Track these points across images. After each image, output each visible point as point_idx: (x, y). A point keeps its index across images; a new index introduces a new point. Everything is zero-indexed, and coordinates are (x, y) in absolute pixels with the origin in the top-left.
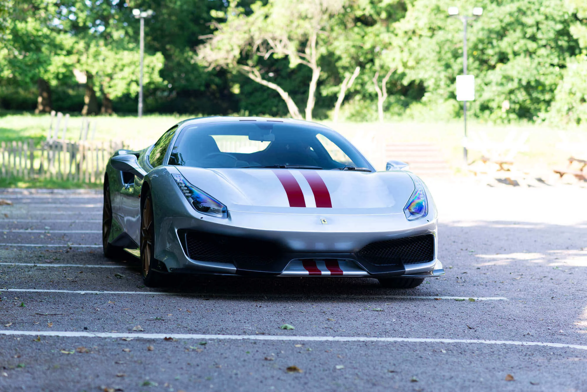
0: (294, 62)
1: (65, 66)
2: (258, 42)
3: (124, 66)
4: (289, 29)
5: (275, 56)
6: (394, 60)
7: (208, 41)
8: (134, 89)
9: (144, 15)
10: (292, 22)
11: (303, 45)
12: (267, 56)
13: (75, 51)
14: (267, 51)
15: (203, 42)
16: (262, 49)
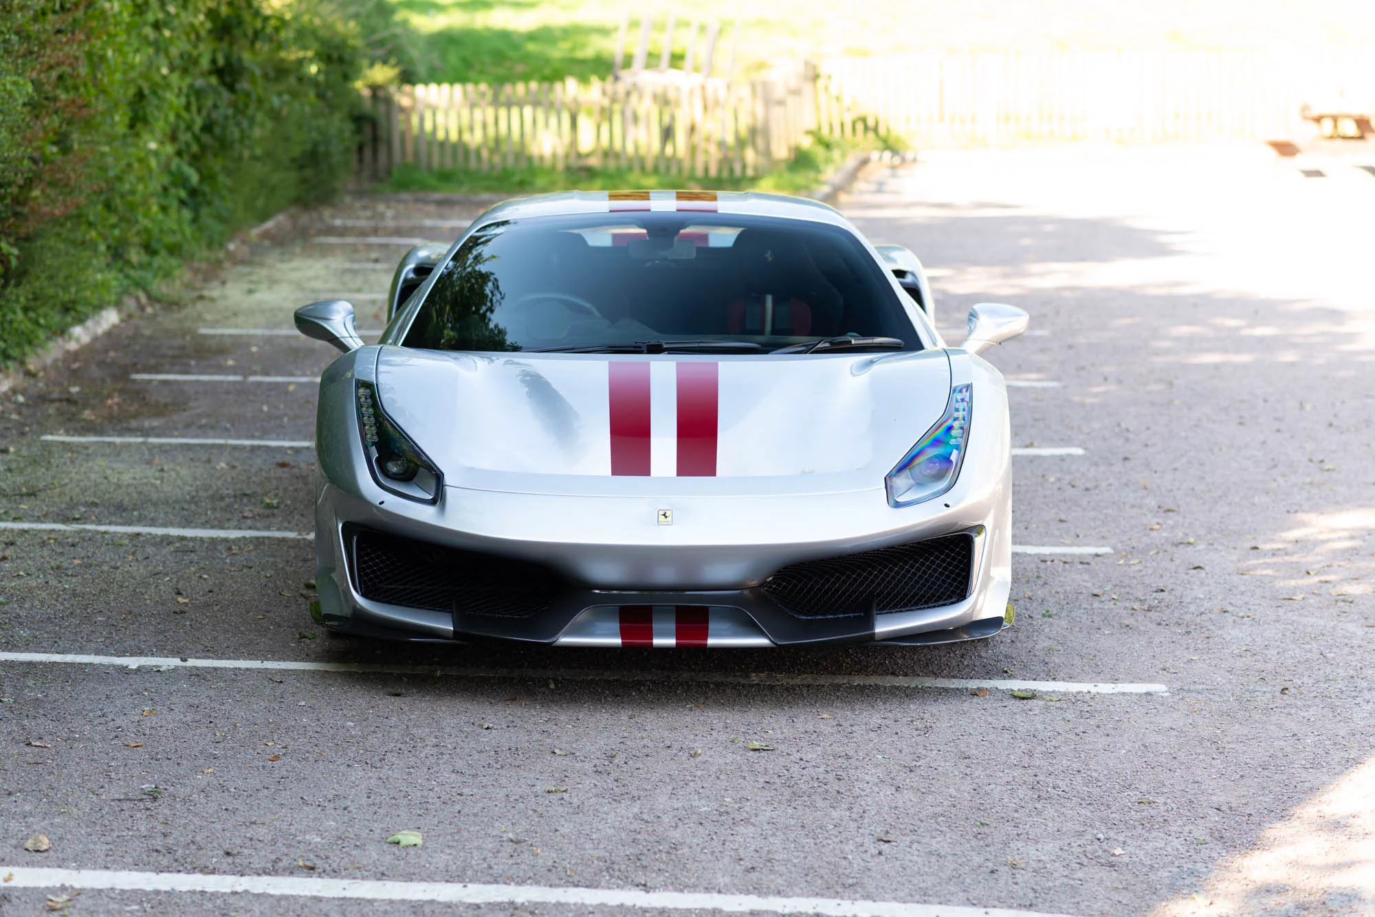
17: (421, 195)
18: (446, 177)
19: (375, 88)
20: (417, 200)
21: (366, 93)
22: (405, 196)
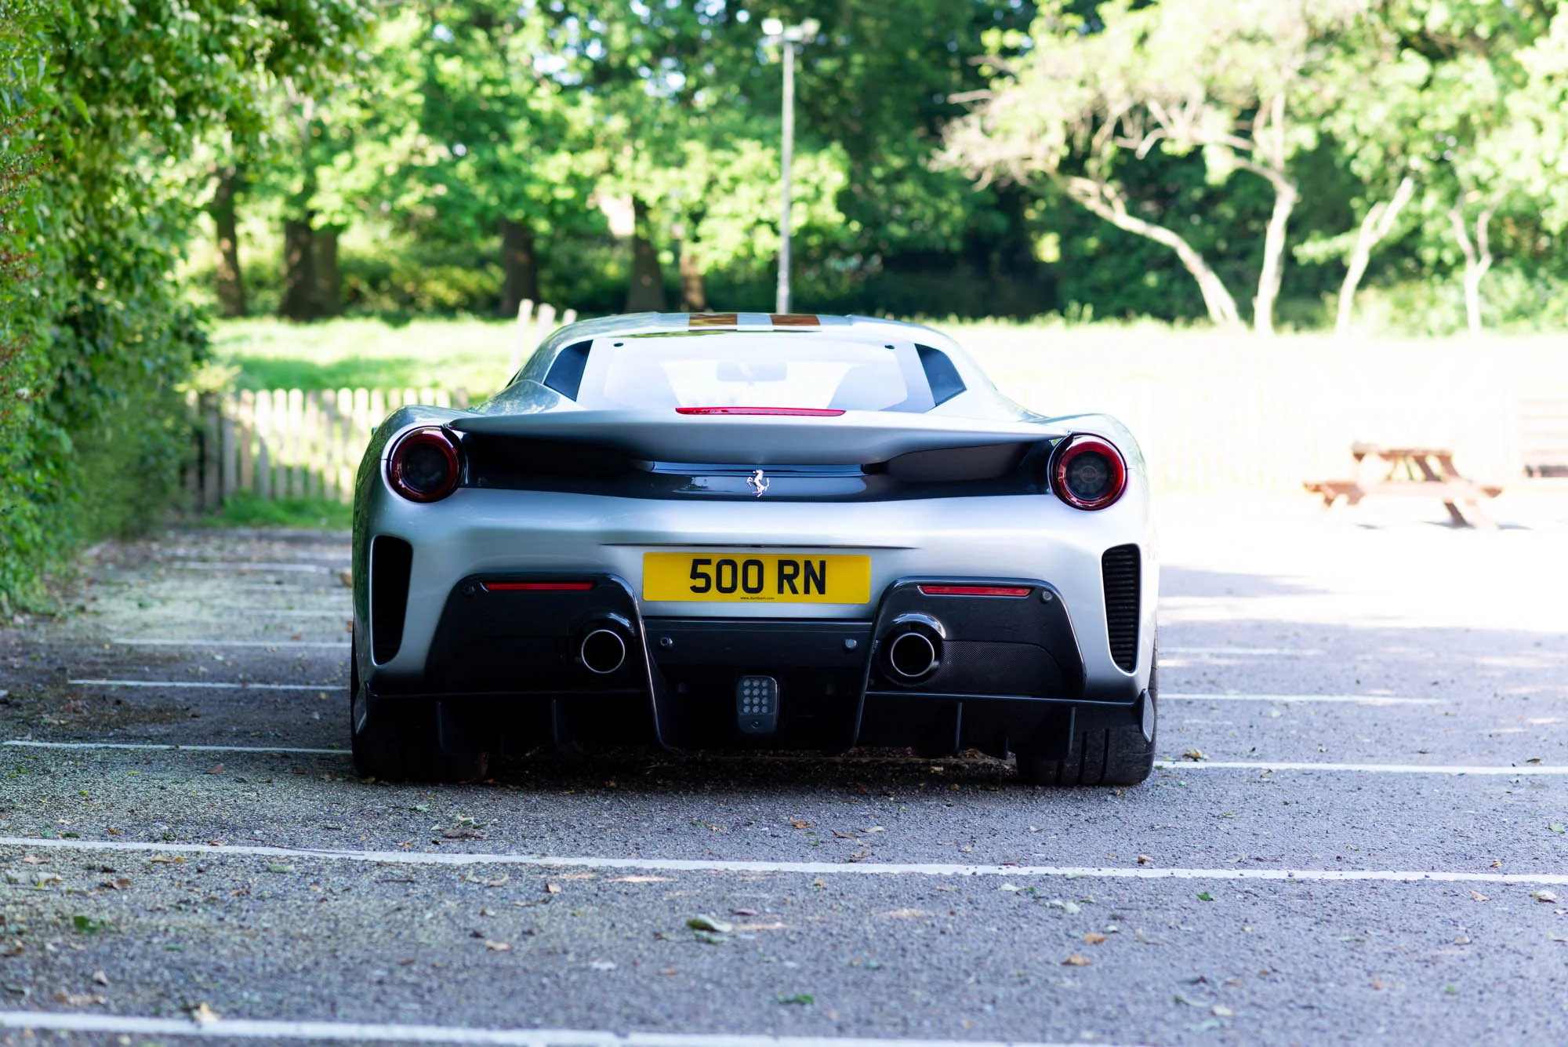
0: (1219, 167)
1: (574, 180)
2: (1118, 109)
3: (735, 180)
4: (1206, 73)
5: (1167, 148)
6: (1517, 156)
7: (977, 108)
8: (766, 243)
9: (795, 33)
10: (1215, 51)
11: (1247, 116)
12: (1143, 148)
13: (599, 137)
14: (1145, 134)
15: (961, 111)
16: (1128, 129)
17: (266, 530)
18: (297, 509)
19: (204, 396)
20: (260, 538)
21: (192, 398)
22: (244, 531)
